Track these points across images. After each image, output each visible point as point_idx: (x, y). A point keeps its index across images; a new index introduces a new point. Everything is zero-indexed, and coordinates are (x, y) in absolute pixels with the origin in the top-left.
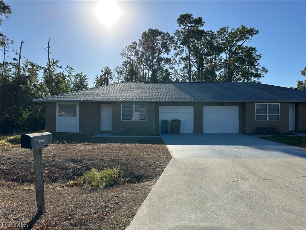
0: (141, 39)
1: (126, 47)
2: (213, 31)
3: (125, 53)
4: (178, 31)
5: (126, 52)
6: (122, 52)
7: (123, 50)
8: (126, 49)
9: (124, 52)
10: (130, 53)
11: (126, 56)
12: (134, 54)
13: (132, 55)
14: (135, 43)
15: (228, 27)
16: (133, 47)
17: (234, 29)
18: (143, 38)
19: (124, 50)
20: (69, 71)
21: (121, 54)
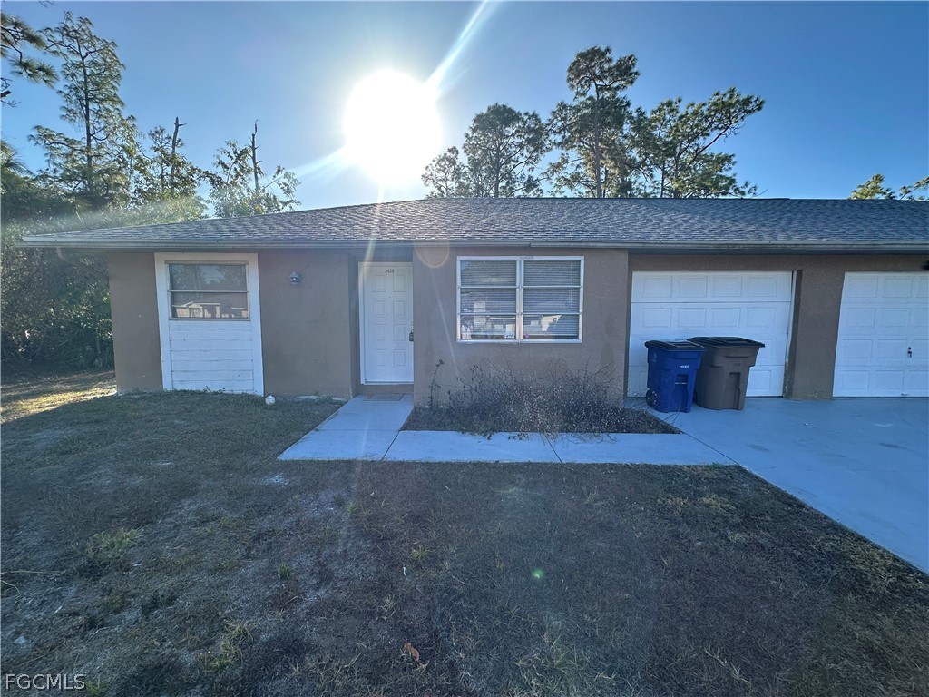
0: (470, 133)
1: (434, 161)
2: (643, 110)
3: (431, 175)
4: (563, 106)
5: (434, 172)
6: (424, 172)
7: (427, 167)
8: (434, 164)
9: (429, 173)
10: (441, 175)
11: (434, 181)
12: (449, 177)
13: (447, 180)
14: (453, 150)
15: (679, 101)
16: (449, 159)
17: (693, 105)
18: (474, 131)
19: (430, 168)
20: (285, 185)
21: (423, 176)
